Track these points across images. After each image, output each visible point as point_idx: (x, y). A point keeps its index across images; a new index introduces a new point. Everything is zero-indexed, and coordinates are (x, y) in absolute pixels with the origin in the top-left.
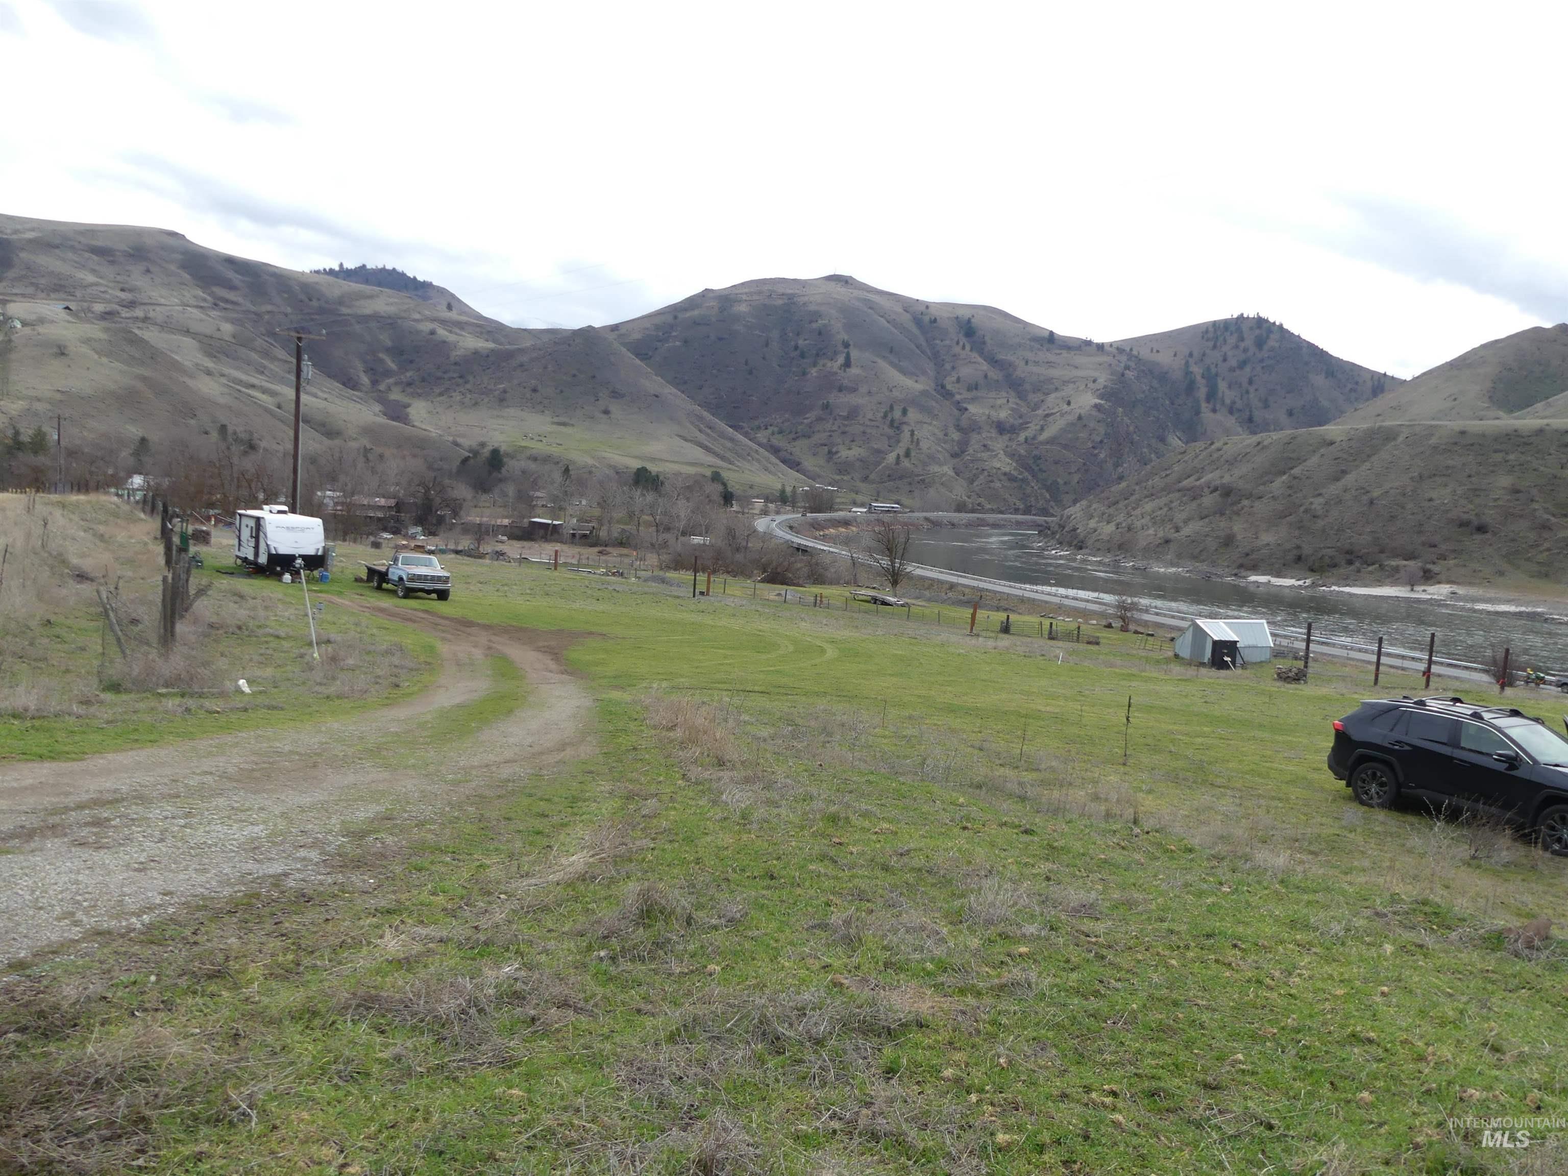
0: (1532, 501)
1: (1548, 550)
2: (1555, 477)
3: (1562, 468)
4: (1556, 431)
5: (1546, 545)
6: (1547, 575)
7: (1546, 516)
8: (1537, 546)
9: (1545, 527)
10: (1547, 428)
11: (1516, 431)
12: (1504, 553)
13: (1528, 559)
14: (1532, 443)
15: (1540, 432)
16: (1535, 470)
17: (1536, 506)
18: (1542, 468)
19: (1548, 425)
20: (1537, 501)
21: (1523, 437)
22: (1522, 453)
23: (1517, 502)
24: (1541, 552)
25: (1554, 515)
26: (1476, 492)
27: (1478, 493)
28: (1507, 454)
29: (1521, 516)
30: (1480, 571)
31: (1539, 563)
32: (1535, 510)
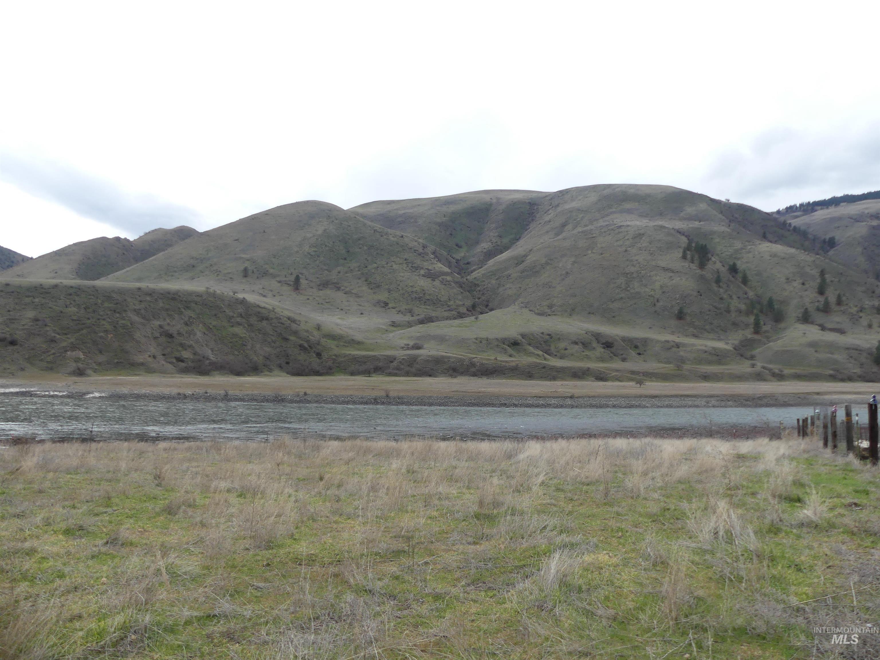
0: (46, 325)
1: (54, 354)
2: (62, 312)
3: (67, 307)
4: (66, 286)
5: (53, 351)
6: (51, 369)
7: (53, 335)
8: (48, 352)
9: (53, 341)
10: (60, 284)
11: (41, 285)
12: (27, 357)
13: (41, 360)
14: (50, 293)
15: (56, 286)
16: (50, 308)
17: (48, 329)
18: (54, 307)
19: (61, 283)
20: (48, 326)
21: (45, 289)
22: (43, 298)
23: (38, 327)
24: (49, 356)
25: (59, 334)
26: (12, 320)
27: (13, 321)
28: (34, 298)
29: (38, 335)
30: (9, 369)
31: (47, 362)
32: (48, 331)
